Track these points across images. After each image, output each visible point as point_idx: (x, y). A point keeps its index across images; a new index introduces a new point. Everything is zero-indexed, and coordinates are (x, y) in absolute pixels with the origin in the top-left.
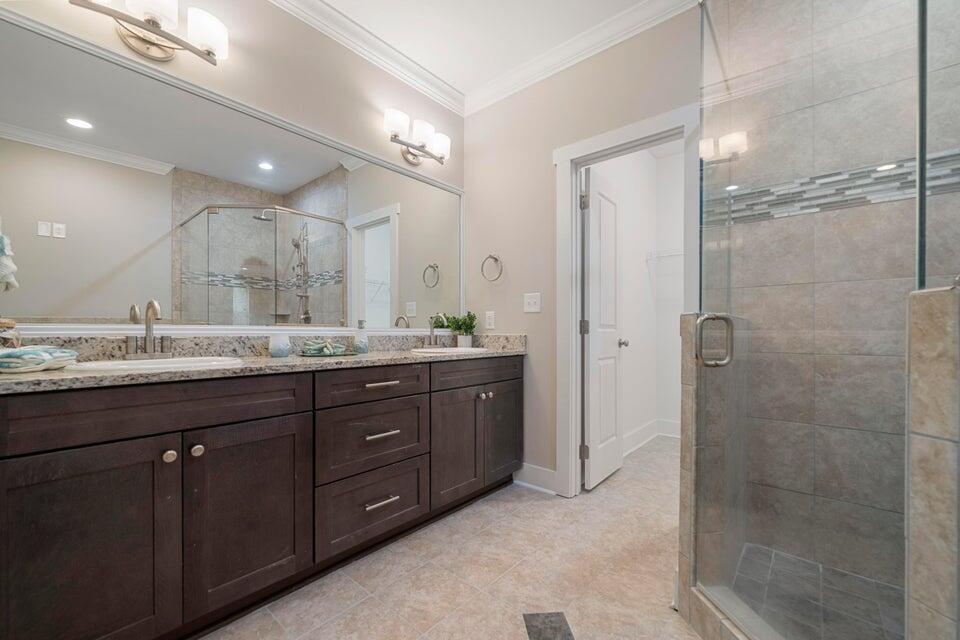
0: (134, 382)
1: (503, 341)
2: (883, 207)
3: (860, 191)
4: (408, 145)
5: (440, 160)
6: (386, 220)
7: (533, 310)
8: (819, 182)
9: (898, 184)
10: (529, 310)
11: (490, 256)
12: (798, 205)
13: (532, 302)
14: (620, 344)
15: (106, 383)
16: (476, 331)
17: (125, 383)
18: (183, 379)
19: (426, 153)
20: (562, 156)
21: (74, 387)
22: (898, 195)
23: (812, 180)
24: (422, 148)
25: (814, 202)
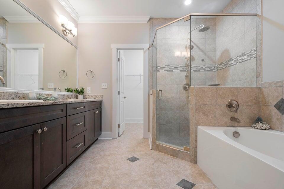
0: (31, 105)
1: (94, 97)
2: (175, 73)
3: (172, 69)
4: (66, 29)
5: (74, 36)
6: (37, 49)
7: (105, 88)
8: (167, 66)
9: (176, 69)
10: (104, 88)
11: (90, 70)
12: (164, 70)
13: (104, 85)
14: (124, 98)
15: (24, 106)
16: (84, 94)
17: (29, 106)
18: (42, 105)
19: (71, 33)
20: (114, 46)
21: (17, 107)
22: (176, 71)
23: (166, 65)
24: (70, 31)
25: (166, 70)
